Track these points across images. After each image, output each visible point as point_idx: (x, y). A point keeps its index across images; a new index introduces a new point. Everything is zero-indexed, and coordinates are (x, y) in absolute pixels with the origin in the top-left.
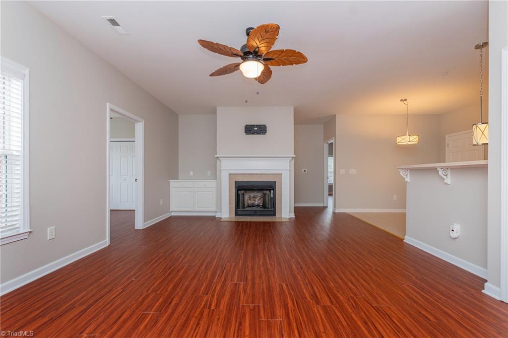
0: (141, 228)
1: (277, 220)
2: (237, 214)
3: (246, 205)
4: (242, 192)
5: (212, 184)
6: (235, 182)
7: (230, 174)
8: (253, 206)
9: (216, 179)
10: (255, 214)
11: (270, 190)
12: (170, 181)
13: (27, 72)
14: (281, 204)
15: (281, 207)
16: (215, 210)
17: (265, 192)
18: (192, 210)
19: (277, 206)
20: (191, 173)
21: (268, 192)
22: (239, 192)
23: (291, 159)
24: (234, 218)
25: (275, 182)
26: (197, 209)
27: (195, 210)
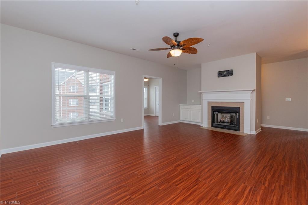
0: (161, 125)
1: (241, 134)
2: (212, 126)
3: (219, 121)
4: (217, 113)
5: (199, 107)
6: (212, 106)
7: (209, 102)
8: (224, 122)
9: (201, 105)
10: (224, 127)
11: (236, 113)
12: (180, 105)
13: (115, 72)
14: (244, 123)
15: (243, 125)
16: (200, 122)
17: (232, 114)
18: (189, 120)
19: (240, 124)
20: (193, 101)
21: (234, 114)
22: (215, 113)
23: (252, 91)
24: (211, 128)
25: (240, 107)
26: (192, 120)
27: (191, 121)
